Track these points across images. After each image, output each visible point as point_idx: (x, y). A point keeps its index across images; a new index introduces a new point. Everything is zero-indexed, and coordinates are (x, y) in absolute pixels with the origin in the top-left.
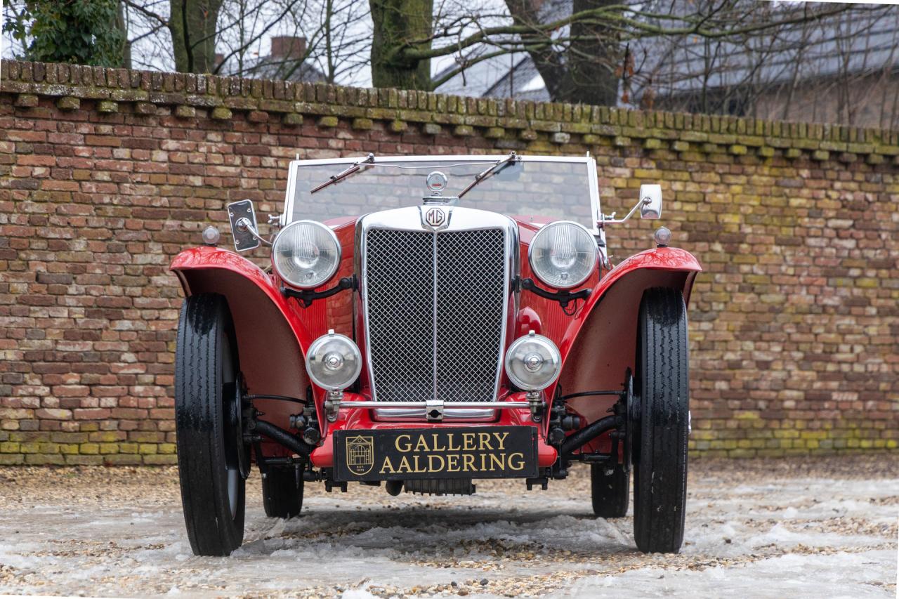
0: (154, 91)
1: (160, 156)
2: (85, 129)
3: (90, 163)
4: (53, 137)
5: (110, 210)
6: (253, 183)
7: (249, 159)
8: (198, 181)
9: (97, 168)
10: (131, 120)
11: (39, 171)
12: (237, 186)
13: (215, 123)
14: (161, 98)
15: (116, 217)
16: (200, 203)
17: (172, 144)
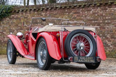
0: (88, 3)
1: (91, 12)
2: (81, 9)
3: (82, 14)
4: (77, 11)
5: (85, 21)
6: (105, 14)
7: (104, 11)
8: (97, 15)
9: (83, 15)
10: (87, 7)
11: (76, 16)
12: (103, 15)
13: (99, 6)
14: (89, 4)
15: (86, 21)
16: (97, 18)
17: (93, 10)
